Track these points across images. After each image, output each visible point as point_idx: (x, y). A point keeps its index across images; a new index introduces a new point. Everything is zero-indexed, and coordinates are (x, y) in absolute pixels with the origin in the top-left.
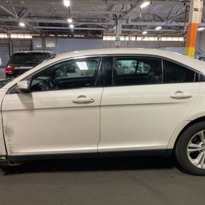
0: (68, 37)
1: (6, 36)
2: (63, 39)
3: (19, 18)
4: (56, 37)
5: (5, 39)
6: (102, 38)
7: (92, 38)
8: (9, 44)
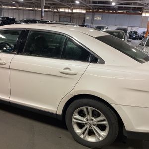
0: (113, 13)
1: (70, 11)
2: (108, 14)
4: (104, 12)
5: (68, 13)
7: (131, 14)
8: (70, 17)
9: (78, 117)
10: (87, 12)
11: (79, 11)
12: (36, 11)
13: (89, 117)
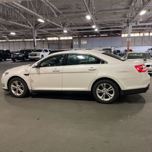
0: (96, 37)
1: (57, 39)
2: (92, 38)
3: (63, 28)
4: (88, 37)
5: (56, 40)
6: (121, 35)
7: (113, 36)
8: (59, 44)
9: (99, 90)
10: (73, 38)
11: (66, 38)
12: (25, 41)
13: (104, 89)
